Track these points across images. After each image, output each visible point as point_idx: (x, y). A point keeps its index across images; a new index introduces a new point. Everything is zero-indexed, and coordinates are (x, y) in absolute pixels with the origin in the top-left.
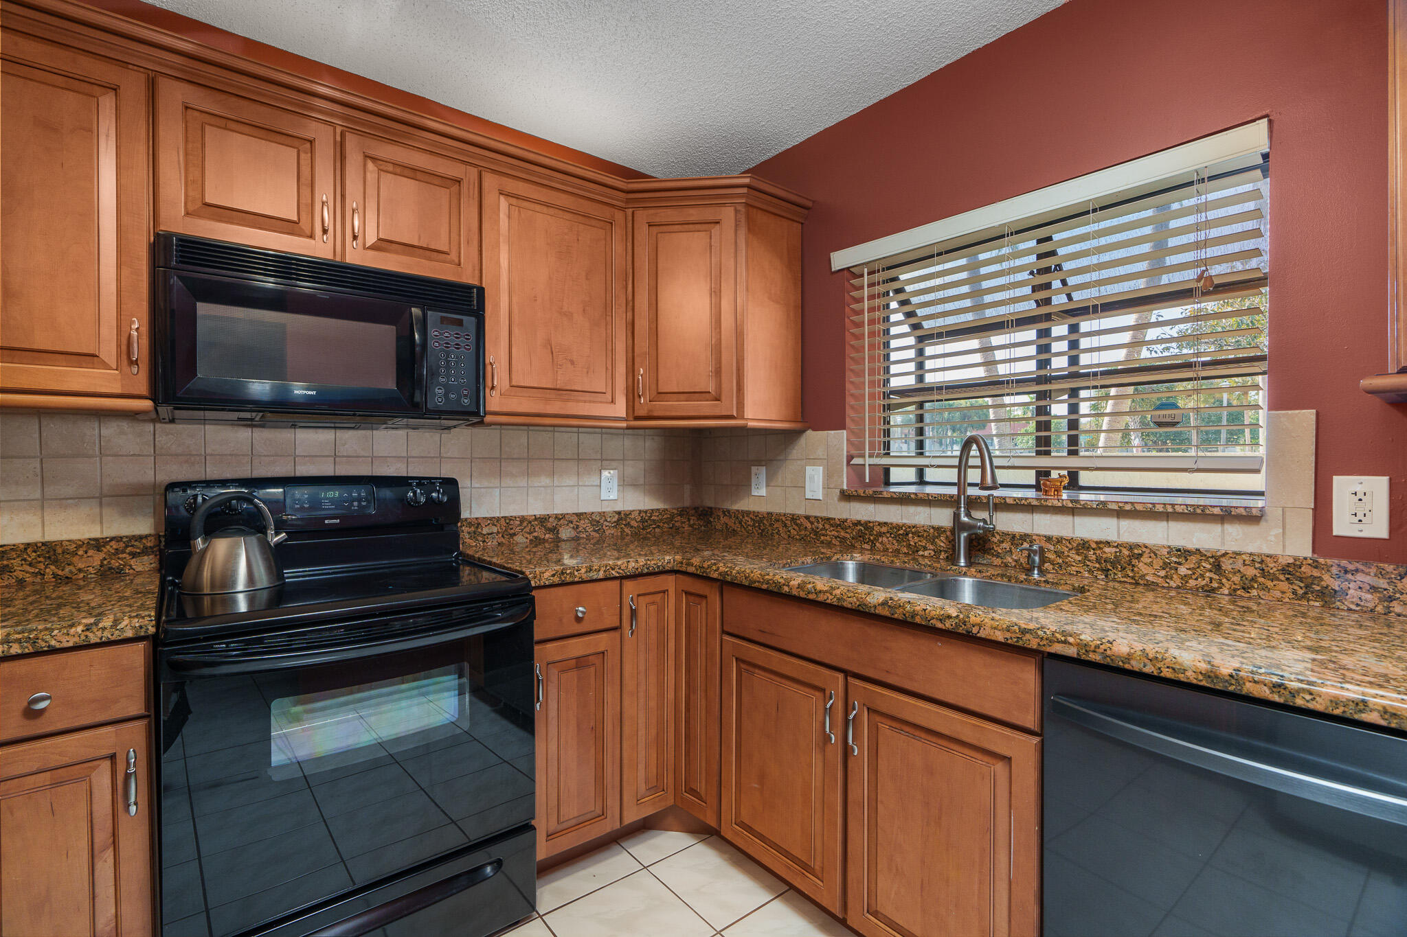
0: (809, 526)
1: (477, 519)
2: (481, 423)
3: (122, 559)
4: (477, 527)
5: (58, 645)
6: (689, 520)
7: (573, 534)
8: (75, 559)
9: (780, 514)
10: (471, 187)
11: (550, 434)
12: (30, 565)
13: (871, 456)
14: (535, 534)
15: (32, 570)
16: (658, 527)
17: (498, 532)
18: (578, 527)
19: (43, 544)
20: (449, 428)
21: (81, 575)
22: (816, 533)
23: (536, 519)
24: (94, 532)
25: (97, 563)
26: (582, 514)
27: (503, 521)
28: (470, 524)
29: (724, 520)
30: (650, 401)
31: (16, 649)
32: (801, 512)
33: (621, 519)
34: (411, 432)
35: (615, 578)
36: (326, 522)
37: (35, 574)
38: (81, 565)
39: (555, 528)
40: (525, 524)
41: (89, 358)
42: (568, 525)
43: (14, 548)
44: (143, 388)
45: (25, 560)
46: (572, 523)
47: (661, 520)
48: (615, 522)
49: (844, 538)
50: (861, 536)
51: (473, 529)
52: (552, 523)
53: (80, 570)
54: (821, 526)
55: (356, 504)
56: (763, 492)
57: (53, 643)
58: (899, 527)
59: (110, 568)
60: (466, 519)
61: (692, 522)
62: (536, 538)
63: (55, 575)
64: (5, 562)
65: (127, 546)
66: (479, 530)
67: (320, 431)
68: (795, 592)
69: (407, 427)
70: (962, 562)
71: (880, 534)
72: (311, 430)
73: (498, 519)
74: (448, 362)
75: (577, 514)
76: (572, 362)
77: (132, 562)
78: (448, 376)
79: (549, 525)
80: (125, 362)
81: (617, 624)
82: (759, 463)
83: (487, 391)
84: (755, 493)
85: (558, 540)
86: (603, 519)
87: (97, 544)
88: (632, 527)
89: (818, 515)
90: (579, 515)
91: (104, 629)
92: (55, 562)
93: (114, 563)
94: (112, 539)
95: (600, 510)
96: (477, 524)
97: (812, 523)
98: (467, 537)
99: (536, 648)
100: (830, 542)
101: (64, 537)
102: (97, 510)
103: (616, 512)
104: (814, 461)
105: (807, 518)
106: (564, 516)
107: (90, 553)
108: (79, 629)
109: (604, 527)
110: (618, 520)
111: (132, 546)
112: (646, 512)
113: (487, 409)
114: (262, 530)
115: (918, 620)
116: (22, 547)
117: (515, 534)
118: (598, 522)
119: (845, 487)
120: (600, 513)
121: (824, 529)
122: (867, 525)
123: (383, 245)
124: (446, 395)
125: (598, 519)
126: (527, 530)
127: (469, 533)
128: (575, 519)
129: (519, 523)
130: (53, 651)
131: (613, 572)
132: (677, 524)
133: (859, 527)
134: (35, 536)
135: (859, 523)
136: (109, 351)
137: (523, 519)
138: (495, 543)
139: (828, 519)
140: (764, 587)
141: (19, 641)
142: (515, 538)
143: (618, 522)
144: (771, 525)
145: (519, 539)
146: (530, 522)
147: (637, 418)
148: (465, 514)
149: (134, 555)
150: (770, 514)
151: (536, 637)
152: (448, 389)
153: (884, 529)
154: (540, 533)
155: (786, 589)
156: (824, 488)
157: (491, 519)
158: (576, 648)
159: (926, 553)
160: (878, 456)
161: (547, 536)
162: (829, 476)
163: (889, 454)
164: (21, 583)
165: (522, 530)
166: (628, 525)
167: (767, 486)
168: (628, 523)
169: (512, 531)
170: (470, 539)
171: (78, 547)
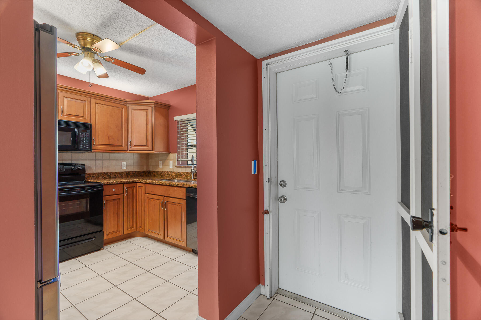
0: (170, 174)
1: (89, 173)
2: (91, 152)
4: (90, 175)
6: (145, 174)
7: (115, 177)
9: (165, 172)
10: (89, 103)
11: (109, 154)
13: (181, 158)
14: (105, 177)
16: (137, 175)
17: (95, 176)
18: (116, 175)
20: (82, 153)
22: (171, 175)
27: (96, 174)
28: (88, 174)
29: (154, 173)
30: (132, 147)
32: (169, 171)
34: (73, 154)
35: (122, 184)
39: (110, 175)
40: (102, 174)
42: (113, 175)
47: (138, 174)
49: (176, 176)
50: (179, 175)
51: (88, 175)
52: (109, 174)
54: (172, 174)
56: (162, 167)
58: (185, 173)
60: (87, 173)
61: (146, 174)
62: (105, 178)
66: (90, 176)
68: (156, 183)
70: (192, 178)
71: (182, 174)
73: (95, 173)
74: (83, 139)
75: (115, 172)
76: (113, 139)
78: (83, 142)
79: (108, 175)
81: (123, 193)
82: (161, 160)
83: (93, 145)
84: (160, 167)
85: (110, 178)
88: (130, 175)
89: (172, 171)
90: (116, 173)
96: (89, 174)
97: (171, 173)
98: (87, 177)
99: (104, 197)
100: (174, 177)
104: (171, 160)
105: (170, 172)
106: (112, 173)
109: (123, 175)
110: (127, 173)
113: (92, 149)
115: (172, 185)
117: (99, 177)
119: (177, 165)
120: (121, 172)
121: (173, 174)
122: (180, 173)
123: (68, 115)
125: (121, 173)
126: (103, 176)
127: (87, 176)
128: (115, 173)
131: (122, 182)
132: (142, 175)
133: (179, 173)
135: (179, 172)
137: (101, 173)
138: (94, 179)
139: (174, 172)
140: (152, 183)
142: (99, 178)
143: (126, 174)
144: (163, 174)
146: (103, 174)
148: (86, 172)
150: (163, 171)
151: (104, 195)
152: (83, 145)
153: (183, 173)
155: (155, 183)
156: (173, 166)
157: (93, 173)
158: (113, 197)
159: (189, 177)
160: (182, 159)
162: (174, 163)
163: (188, 158)
166: (129, 175)
167: (163, 165)
168: (129, 174)
169: (98, 176)
170: (88, 177)
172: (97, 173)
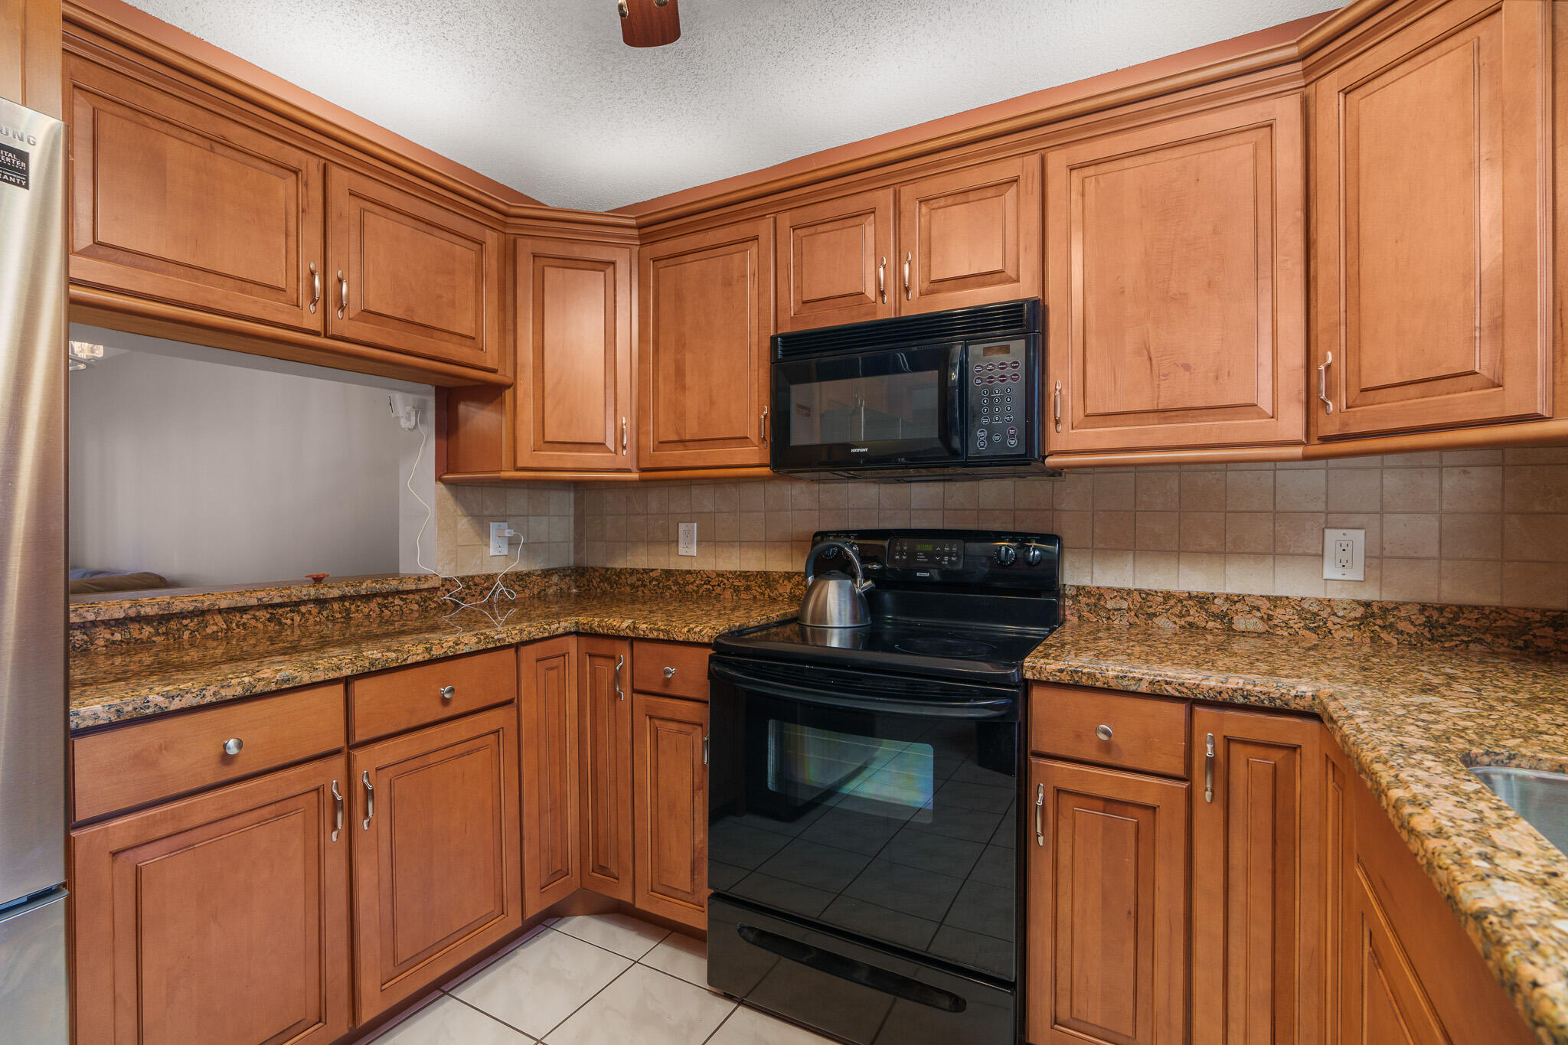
1: (1098, 588)
4: (1099, 599)
7: (1261, 627)
8: (778, 586)
10: (1030, 179)
11: (1219, 475)
12: (759, 587)
14: (1190, 619)
15: (759, 590)
17: (1129, 609)
18: (1271, 617)
19: (765, 573)
21: (781, 598)
23: (1190, 597)
24: (788, 567)
25: (789, 590)
26: (1280, 598)
27: (1136, 595)
28: (1089, 594)
30: (1347, 408)
33: (1373, 615)
36: (918, 574)
38: (781, 591)
39: (1225, 614)
40: (1172, 602)
41: (743, 440)
42: (1250, 612)
43: (752, 574)
44: (767, 460)
45: (756, 583)
46: (1258, 610)
48: (1356, 619)
51: (1093, 600)
52: (1220, 605)
55: (946, 558)
59: (795, 596)
60: (1083, 588)
62: (1190, 624)
63: (769, 596)
66: (1102, 603)
67: (931, 484)
69: (1014, 475)
72: (924, 484)
73: (1129, 592)
74: (991, 399)
75: (1268, 598)
76: (1187, 367)
78: (991, 415)
79: (1214, 609)
80: (760, 441)
83: (1052, 425)
85: (1230, 631)
86: (1329, 610)
87: (790, 576)
88: (1401, 633)
90: (1276, 600)
92: (769, 587)
93: (798, 592)
94: (796, 573)
95: (1321, 596)
96: (1097, 594)
98: (1086, 609)
99: (1033, 763)
101: (774, 570)
102: (790, 551)
103: (1359, 603)
106: (1242, 598)
107: (786, 582)
109: (1329, 624)
110: (1364, 617)
112: (1441, 609)
113: (1049, 449)
114: (854, 577)
116: (755, 574)
117: (1155, 615)
118: (1316, 614)
120: (1320, 601)
124: (989, 438)
125: (1315, 608)
126: (1176, 610)
127: (1088, 605)
128: (1265, 605)
129: (1162, 600)
130: (675, 641)
131: (1168, 688)
134: (761, 567)
136: (753, 434)
137: (1168, 596)
138: (1124, 622)
142: (1155, 620)
143: (1363, 621)
145: (1161, 621)
146: (1180, 601)
147: (1326, 439)
151: (1033, 749)
152: (991, 429)
154: (1197, 616)
157: (1119, 590)
158: (1102, 782)
161: (1211, 625)
165: (1168, 610)
166: (1390, 627)
168: (1391, 625)
169: (1151, 610)
170: (1089, 611)
171: (780, 577)
172: (1140, 591)
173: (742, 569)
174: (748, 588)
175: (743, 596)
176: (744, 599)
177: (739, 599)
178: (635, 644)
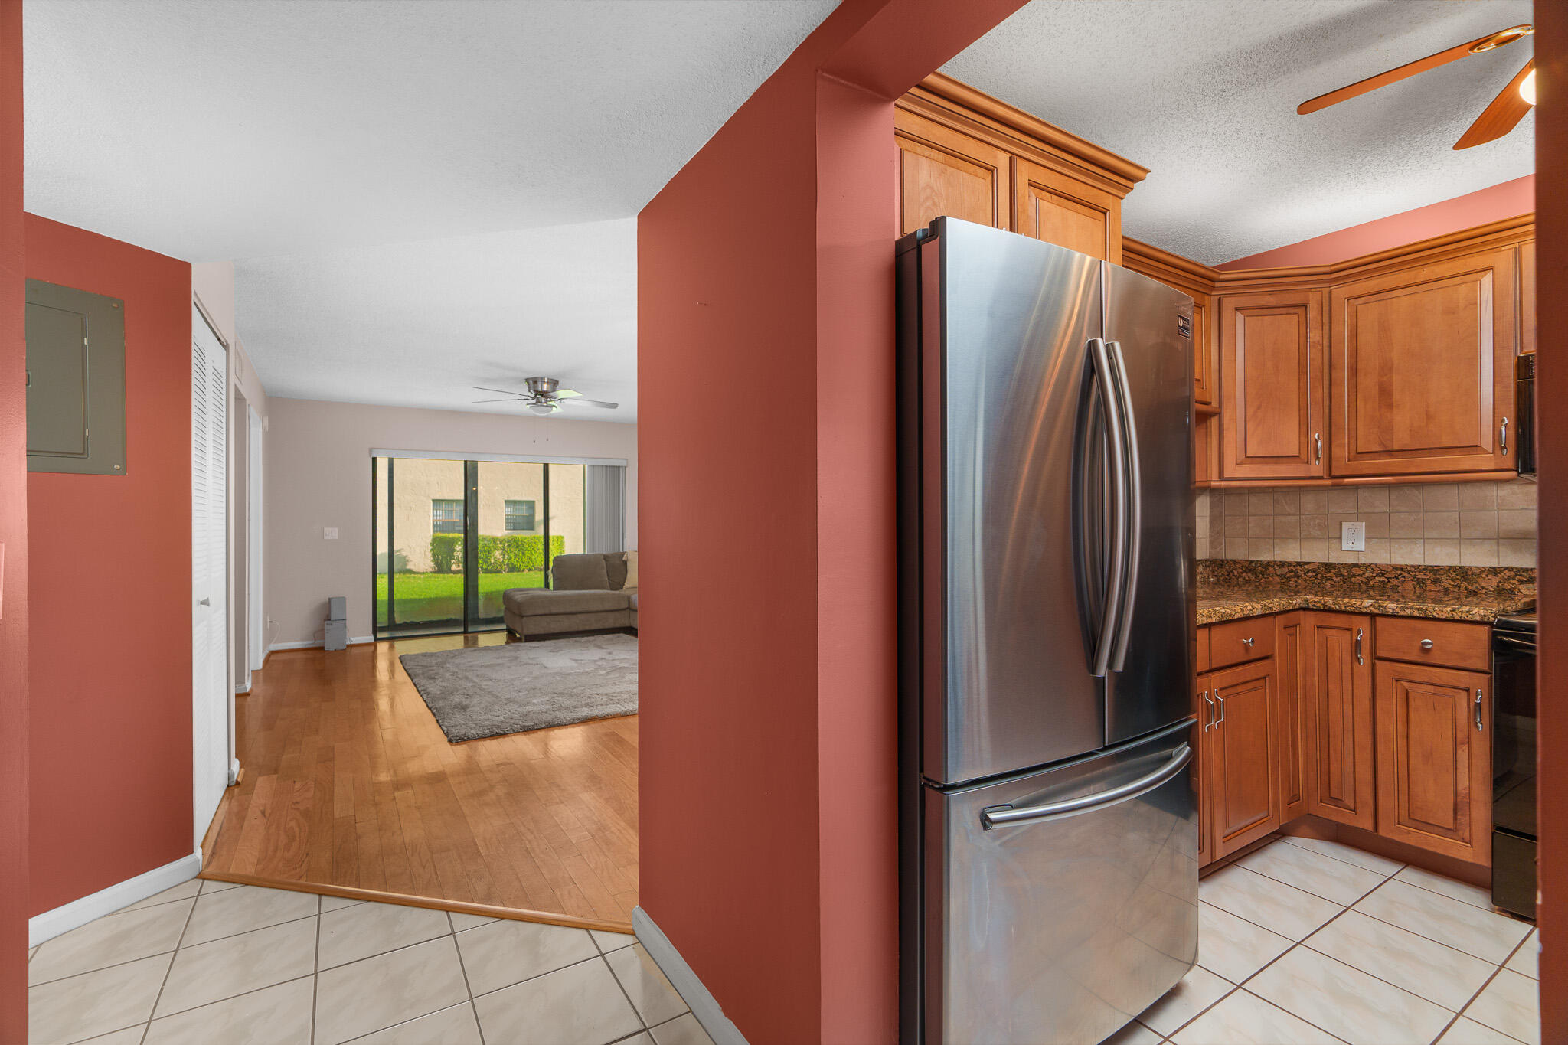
3: (1513, 584)
5: (1437, 616)
8: (1480, 580)
12: (1452, 580)
15: (1453, 583)
19: (1460, 567)
21: (1484, 591)
24: (1493, 563)
25: (1494, 584)
31: (1416, 613)
37: (1455, 586)
38: (1483, 585)
41: (1475, 448)
43: (1442, 568)
44: (1511, 464)
45: (1448, 576)
53: (1483, 588)
57: (1435, 614)
59: (1504, 589)
63: (1467, 589)
64: (1438, 576)
65: (1516, 575)
77: (1521, 587)
80: (1498, 448)
87: (1495, 571)
91: (1462, 612)
92: (1467, 580)
93: (1508, 586)
94: (1506, 569)
101: (1473, 564)
102: (1495, 548)
107: (1490, 576)
108: (1449, 609)
111: (1521, 575)
116: (1447, 568)
130: (1435, 619)
134: (1455, 562)
136: (1487, 442)
141: (1417, 609)
149: (1521, 582)
164: (1446, 590)
171: (1482, 572)
173: (1426, 564)
174: (1436, 581)
175: (1429, 588)
176: (1431, 591)
177: (1425, 590)
178: (1378, 619)
